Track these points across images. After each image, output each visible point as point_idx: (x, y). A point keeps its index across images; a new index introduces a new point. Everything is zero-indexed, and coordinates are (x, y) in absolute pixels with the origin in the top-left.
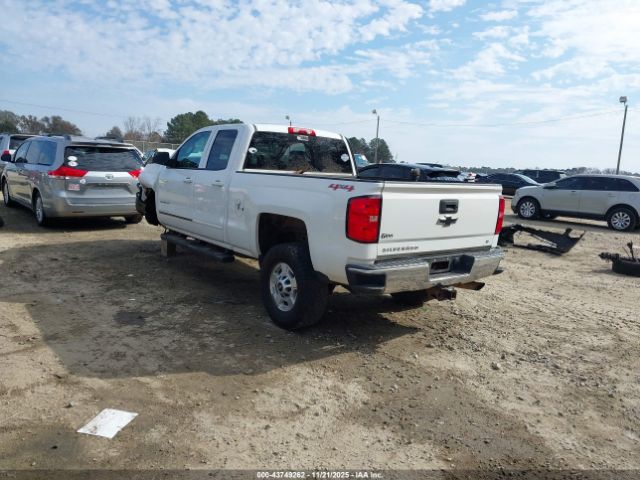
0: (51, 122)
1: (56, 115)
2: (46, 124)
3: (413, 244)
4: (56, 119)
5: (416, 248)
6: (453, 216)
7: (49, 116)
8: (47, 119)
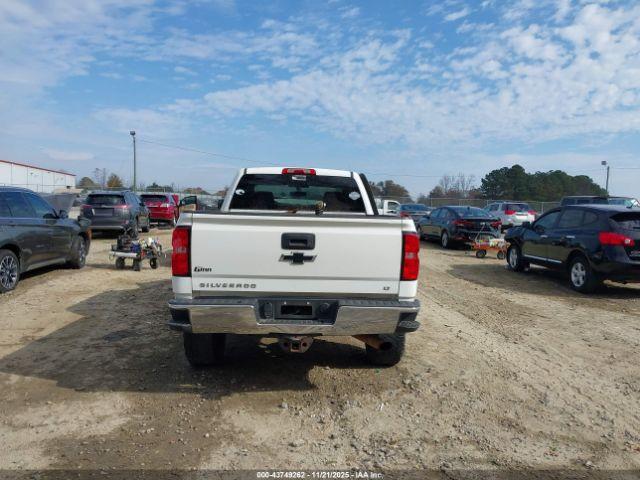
0: (384, 185)
1: (389, 179)
2: (381, 188)
3: (250, 282)
4: (389, 183)
5: (254, 286)
6: (307, 253)
7: (384, 181)
8: (381, 184)
